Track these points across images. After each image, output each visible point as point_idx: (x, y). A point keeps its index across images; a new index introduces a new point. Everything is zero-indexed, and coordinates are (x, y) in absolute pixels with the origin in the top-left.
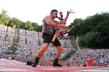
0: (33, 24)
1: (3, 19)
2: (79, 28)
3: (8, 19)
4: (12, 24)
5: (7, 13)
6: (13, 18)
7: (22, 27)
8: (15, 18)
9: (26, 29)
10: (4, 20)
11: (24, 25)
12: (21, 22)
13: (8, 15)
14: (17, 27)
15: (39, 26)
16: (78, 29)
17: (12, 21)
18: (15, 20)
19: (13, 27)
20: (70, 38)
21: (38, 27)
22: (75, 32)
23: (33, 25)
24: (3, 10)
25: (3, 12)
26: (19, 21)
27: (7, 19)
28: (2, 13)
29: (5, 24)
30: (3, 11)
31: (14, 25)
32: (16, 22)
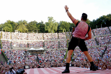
1: (51, 27)
3: (56, 25)
4: (61, 29)
5: (53, 19)
6: (60, 22)
8: (62, 22)
10: (52, 27)
12: (69, 23)
13: (55, 21)
14: (67, 31)
15: (91, 22)
17: (60, 25)
18: (63, 23)
19: (63, 32)
21: (90, 24)
24: (48, 17)
25: (49, 20)
26: (67, 23)
27: (54, 25)
28: (49, 21)
29: (55, 31)
30: (49, 19)
31: (64, 29)
32: (64, 25)
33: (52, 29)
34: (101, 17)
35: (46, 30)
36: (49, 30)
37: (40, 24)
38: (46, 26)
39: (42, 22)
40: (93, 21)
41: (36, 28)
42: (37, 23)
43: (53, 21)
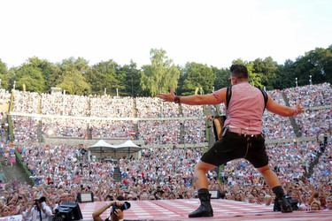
0: (255, 66)
1: (159, 79)
3: (173, 73)
4: (190, 86)
5: (165, 55)
6: (187, 65)
8: (193, 65)
10: (163, 78)
12: (214, 70)
13: (171, 61)
14: (206, 92)
15: (280, 67)
17: (186, 75)
18: (194, 70)
21: (277, 72)
23: (256, 71)
24: (152, 51)
25: (154, 57)
26: (208, 69)
27: (169, 74)
28: (153, 62)
30: (153, 55)
31: (196, 85)
32: (198, 75)
33: (161, 85)
34: (311, 52)
35: (144, 87)
36: (154, 89)
37: (125, 69)
38: (143, 76)
39: (133, 65)
40: (286, 63)
41: (114, 83)
42: (116, 66)
43: (164, 60)
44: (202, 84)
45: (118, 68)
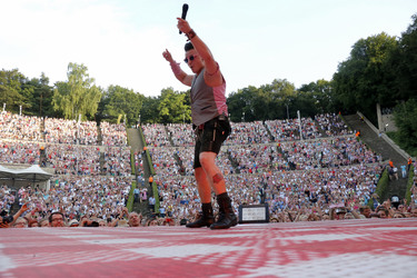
0: (186, 97)
1: (76, 99)
2: (382, 75)
3: (93, 94)
4: (112, 113)
5: (87, 72)
6: (111, 88)
7: (150, 117)
8: (117, 89)
9: (165, 121)
10: (81, 100)
11: (156, 107)
12: (141, 97)
13: (92, 80)
14: (129, 121)
16: (378, 83)
17: (108, 100)
18: (118, 94)
19: (115, 122)
20: (349, 125)
22: (368, 94)
23: (188, 103)
24: (70, 65)
25: (73, 73)
26: (133, 94)
27: (89, 95)
28: (70, 78)
29: (88, 115)
30: (71, 70)
31: (120, 112)
32: (122, 101)
33: (77, 107)
35: (56, 107)
36: (68, 110)
37: (34, 83)
38: (56, 94)
39: (45, 80)
41: (18, 99)
42: (22, 78)
43: (84, 78)
44: (126, 112)
45: (25, 81)
